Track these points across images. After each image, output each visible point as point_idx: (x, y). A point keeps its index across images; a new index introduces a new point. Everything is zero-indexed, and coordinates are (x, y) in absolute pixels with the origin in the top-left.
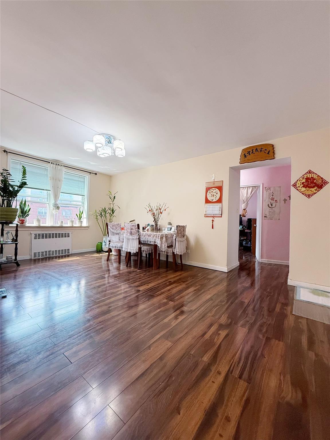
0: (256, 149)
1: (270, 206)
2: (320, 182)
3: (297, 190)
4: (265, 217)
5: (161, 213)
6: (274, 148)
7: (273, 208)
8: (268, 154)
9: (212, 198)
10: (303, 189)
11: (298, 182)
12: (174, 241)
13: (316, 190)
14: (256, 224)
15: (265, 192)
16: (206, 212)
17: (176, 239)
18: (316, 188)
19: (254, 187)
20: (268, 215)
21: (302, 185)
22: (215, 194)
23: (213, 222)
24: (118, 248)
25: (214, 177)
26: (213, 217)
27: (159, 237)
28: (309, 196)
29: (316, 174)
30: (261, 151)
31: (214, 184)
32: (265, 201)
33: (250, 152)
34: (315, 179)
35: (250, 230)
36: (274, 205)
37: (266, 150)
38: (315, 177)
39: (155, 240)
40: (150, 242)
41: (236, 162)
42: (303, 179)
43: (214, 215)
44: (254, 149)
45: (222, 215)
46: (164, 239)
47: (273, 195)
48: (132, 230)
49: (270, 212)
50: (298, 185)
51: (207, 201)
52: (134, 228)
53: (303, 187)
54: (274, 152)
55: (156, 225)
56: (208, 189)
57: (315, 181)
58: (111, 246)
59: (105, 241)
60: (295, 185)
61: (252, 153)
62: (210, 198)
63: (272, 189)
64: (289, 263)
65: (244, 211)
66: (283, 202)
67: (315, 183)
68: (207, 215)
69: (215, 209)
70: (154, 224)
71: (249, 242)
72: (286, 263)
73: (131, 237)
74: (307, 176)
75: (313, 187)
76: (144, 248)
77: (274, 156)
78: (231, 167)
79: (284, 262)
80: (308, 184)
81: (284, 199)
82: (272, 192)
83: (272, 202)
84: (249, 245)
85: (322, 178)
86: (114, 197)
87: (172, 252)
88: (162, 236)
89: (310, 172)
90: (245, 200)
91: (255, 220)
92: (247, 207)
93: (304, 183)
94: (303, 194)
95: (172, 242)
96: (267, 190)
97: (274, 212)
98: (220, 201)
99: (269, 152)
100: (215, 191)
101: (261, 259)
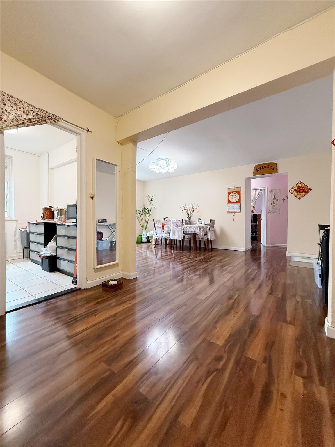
0: (265, 166)
1: (273, 204)
2: (307, 189)
3: (292, 194)
4: (269, 212)
5: (194, 211)
6: (277, 166)
7: (274, 205)
8: (273, 169)
9: (233, 200)
10: (296, 194)
11: (293, 189)
12: (208, 230)
13: (304, 194)
14: (261, 218)
15: (269, 193)
16: (228, 210)
17: (209, 229)
18: (304, 193)
19: (260, 190)
20: (271, 210)
21: (295, 191)
22: (235, 197)
23: (234, 217)
24: (165, 238)
25: (233, 185)
26: (234, 213)
27: (198, 228)
28: (300, 198)
29: (304, 184)
30: (268, 167)
31: (234, 189)
32: (269, 200)
33: (260, 168)
34: (303, 187)
35: (255, 223)
36: (275, 203)
37: (272, 167)
38: (303, 186)
39: (195, 230)
40: (191, 232)
41: (251, 174)
42: (296, 187)
43: (235, 212)
44: (264, 166)
45: (240, 211)
46: (202, 229)
47: (275, 196)
48: (178, 224)
49: (272, 208)
50: (293, 191)
51: (229, 202)
52: (179, 222)
53: (296, 192)
54: (277, 169)
55: (190, 220)
56: (229, 193)
57: (303, 188)
58: (158, 237)
59: (144, 234)
60: (291, 191)
61: (262, 168)
62: (231, 200)
63: (274, 191)
64: (287, 246)
65: (253, 208)
66: (283, 201)
67: (303, 190)
68: (229, 212)
69: (235, 207)
70: (187, 219)
71: (254, 233)
72: (285, 245)
73: (177, 229)
74: (299, 185)
75: (302, 193)
76: (186, 236)
77: (277, 171)
78: (247, 177)
79: (283, 245)
80: (299, 190)
81: (283, 199)
82: (274, 194)
83: (274, 201)
84: (255, 236)
85: (308, 187)
86: (152, 199)
87: (207, 238)
88: (200, 227)
89: (300, 183)
90: (254, 200)
91: (260, 215)
92: (255, 205)
93: (297, 190)
94: (296, 197)
95: (206, 232)
96: (270, 192)
97: (276, 208)
98: (239, 201)
99: (274, 168)
100: (235, 194)
101: (266, 243)
